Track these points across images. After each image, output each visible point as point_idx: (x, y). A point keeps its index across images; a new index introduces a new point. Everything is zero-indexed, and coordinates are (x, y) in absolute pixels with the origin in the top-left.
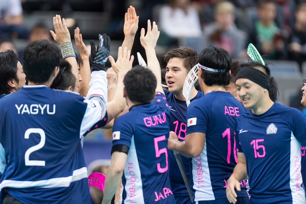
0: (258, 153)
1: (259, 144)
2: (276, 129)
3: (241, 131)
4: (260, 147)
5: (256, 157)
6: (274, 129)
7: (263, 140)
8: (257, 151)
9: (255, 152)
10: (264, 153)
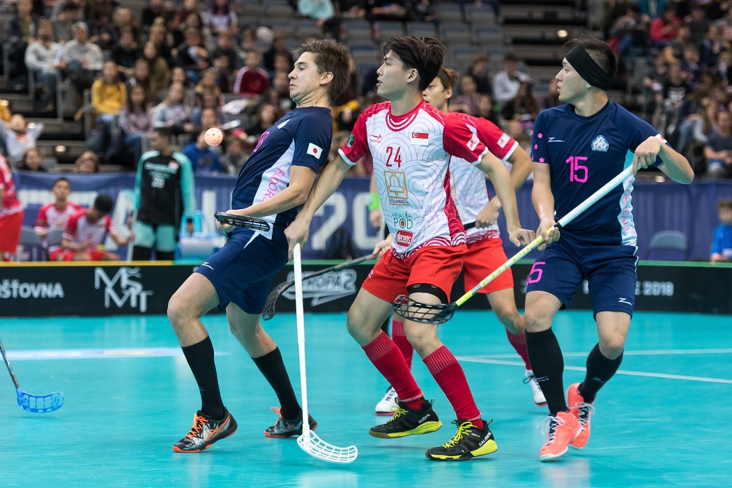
0: (576, 176)
1: (580, 162)
2: (607, 145)
3: (551, 140)
4: (580, 167)
5: (572, 180)
6: (604, 145)
7: (585, 158)
8: (575, 172)
9: (572, 173)
10: (586, 177)
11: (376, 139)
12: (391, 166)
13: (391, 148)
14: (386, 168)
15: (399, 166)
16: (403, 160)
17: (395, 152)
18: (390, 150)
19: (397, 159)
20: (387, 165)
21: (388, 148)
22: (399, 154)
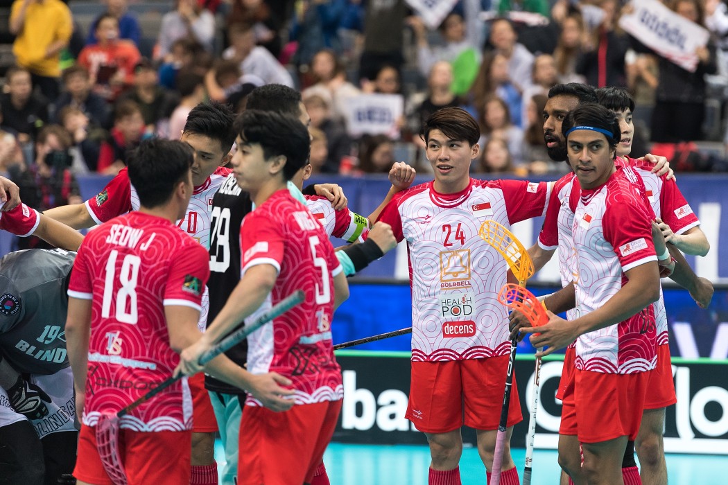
11: (424, 220)
12: (451, 245)
13: (449, 226)
14: (443, 248)
15: (463, 243)
16: (467, 235)
17: (454, 229)
18: (447, 229)
19: (460, 235)
20: (445, 245)
21: (444, 227)
22: (461, 230)
